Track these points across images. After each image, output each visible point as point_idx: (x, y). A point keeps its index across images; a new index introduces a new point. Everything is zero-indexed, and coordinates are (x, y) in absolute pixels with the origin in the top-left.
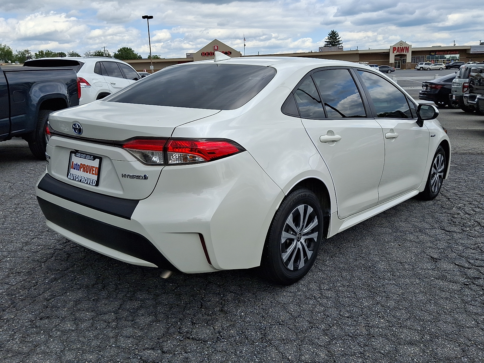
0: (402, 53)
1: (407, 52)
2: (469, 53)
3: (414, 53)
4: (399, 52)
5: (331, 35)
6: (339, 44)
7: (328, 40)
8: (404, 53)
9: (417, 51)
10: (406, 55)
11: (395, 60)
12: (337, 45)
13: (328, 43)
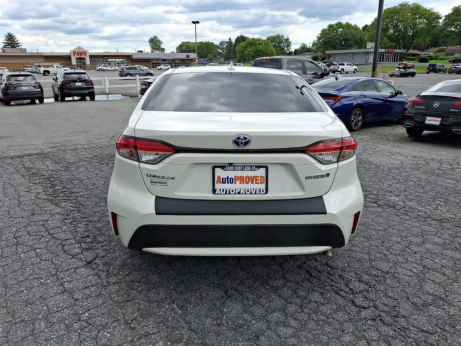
0: (81, 57)
1: (85, 56)
2: (132, 58)
3: (91, 57)
4: (79, 56)
5: (8, 37)
6: (19, 46)
7: (6, 42)
8: (83, 57)
9: (93, 55)
10: (85, 58)
11: (77, 62)
12: (16, 47)
13: (7, 44)
